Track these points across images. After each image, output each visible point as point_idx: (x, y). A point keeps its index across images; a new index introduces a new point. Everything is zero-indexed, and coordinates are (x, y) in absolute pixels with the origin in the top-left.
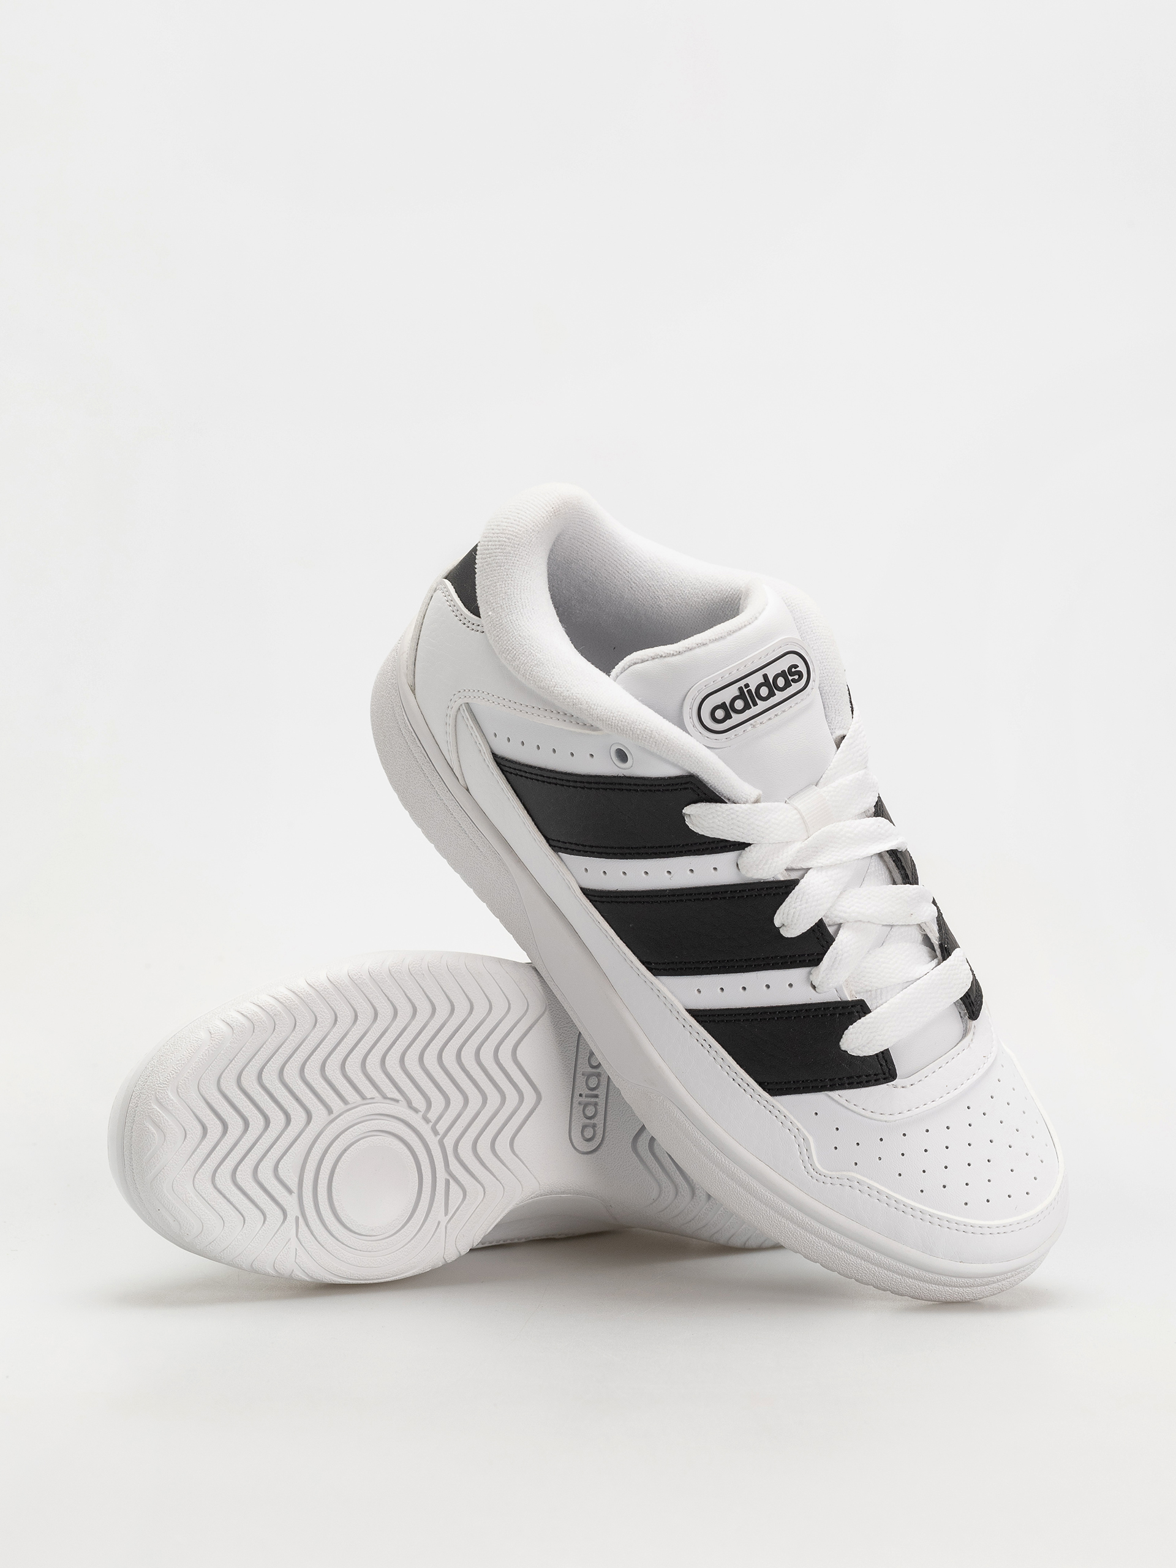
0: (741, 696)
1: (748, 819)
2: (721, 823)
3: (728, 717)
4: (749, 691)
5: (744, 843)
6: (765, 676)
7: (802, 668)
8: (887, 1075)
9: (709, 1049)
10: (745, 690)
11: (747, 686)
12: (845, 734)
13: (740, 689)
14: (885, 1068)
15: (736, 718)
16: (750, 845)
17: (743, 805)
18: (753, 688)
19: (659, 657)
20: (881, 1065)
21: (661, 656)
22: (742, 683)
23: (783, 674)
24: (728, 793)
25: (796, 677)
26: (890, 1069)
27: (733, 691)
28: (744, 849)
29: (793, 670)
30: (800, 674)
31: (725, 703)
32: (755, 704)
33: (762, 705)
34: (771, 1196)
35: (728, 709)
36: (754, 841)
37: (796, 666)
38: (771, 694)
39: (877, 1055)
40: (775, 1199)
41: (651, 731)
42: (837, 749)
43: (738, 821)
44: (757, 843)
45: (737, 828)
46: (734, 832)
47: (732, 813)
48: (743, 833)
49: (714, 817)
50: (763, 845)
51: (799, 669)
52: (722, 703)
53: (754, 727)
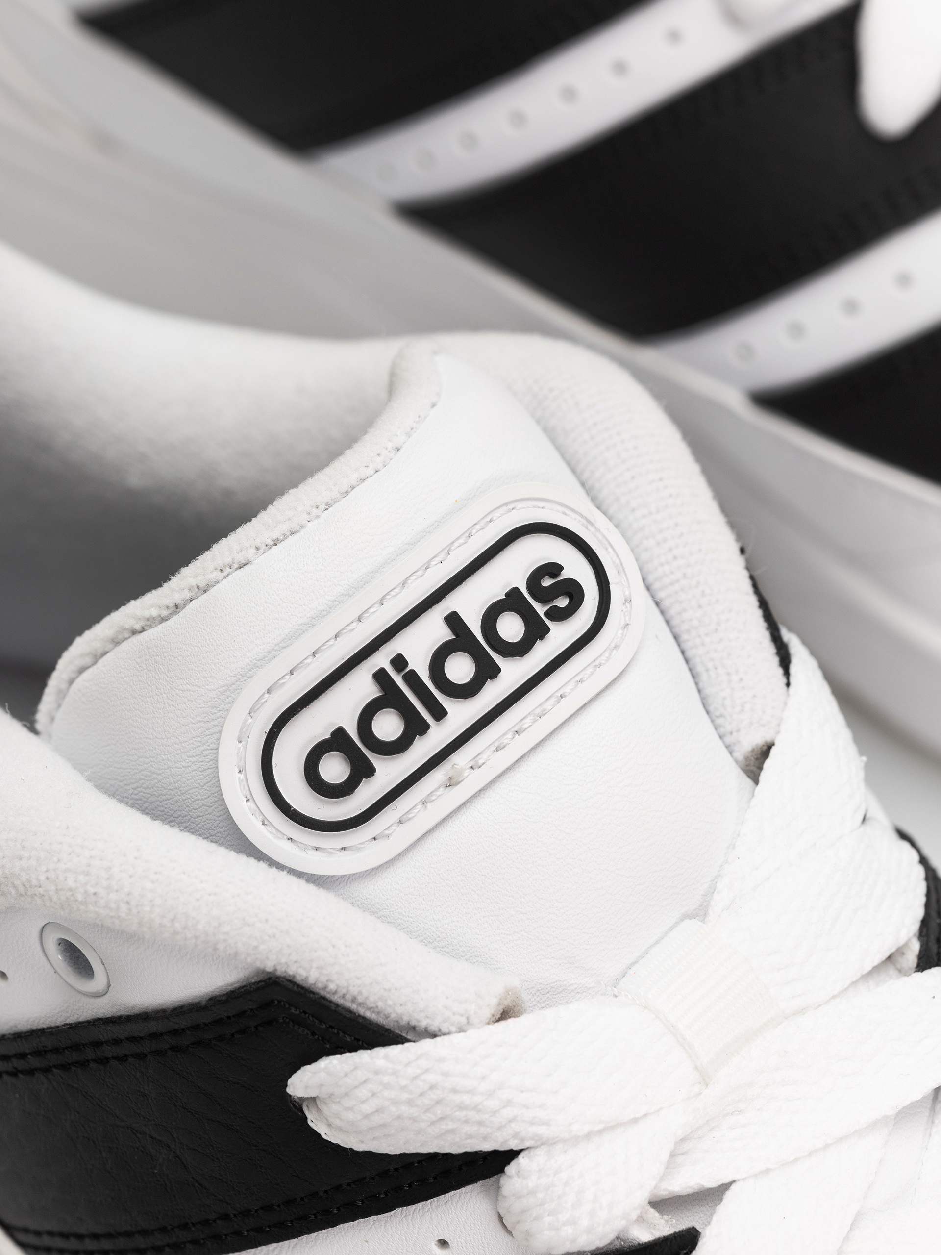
0: (388, 697)
1: (483, 1078)
2: (404, 1108)
3: (361, 771)
4: (412, 679)
5: (495, 1153)
6: (454, 620)
7: (577, 571)
10: (398, 680)
11: (399, 662)
12: (769, 739)
13: (381, 677)
15: (388, 770)
16: (511, 1155)
17: (457, 1038)
18: (420, 666)
19: (127, 635)
21: (134, 632)
23: (512, 601)
24: (399, 1010)
25: (562, 602)
27: (359, 689)
28: (502, 1171)
29: (547, 582)
30: (574, 591)
31: (340, 729)
32: (439, 713)
33: (462, 713)
35: (359, 750)
36: (523, 1140)
37: (553, 569)
38: (486, 672)
41: (109, 869)
42: (749, 782)
43: (454, 1091)
44: (536, 1145)
45: (457, 1113)
46: (451, 1126)
47: (427, 1071)
48: (480, 1123)
49: (374, 1094)
50: (555, 1143)
51: (565, 575)
52: (333, 734)
53: (451, 783)
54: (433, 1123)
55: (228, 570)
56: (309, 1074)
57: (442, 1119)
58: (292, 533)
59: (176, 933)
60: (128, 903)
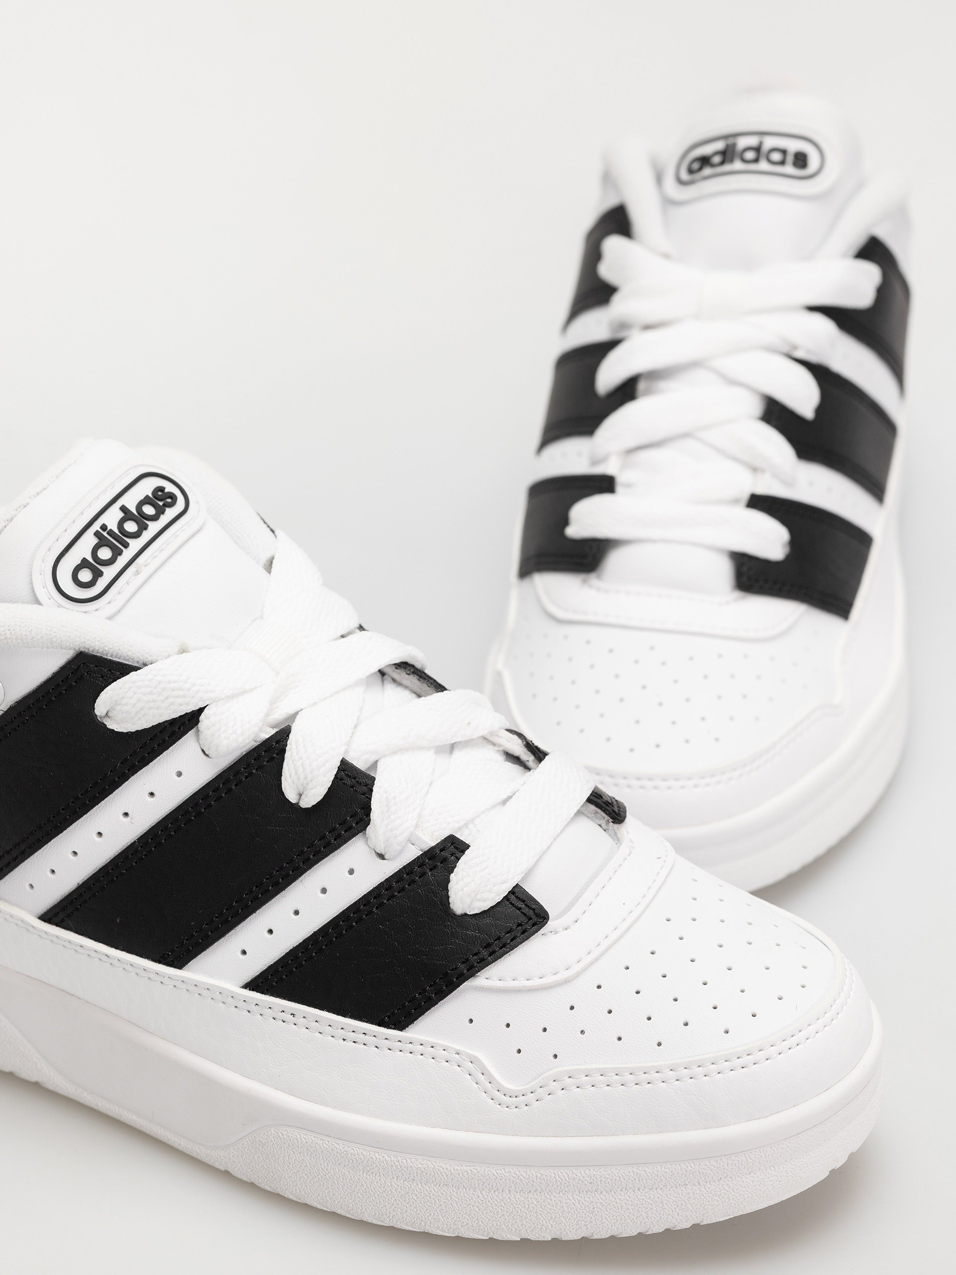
0: (102, 542)
3: (97, 574)
4: (111, 533)
5: (194, 712)
6: (123, 509)
7: (170, 488)
8: (535, 919)
9: (294, 1020)
10: (105, 534)
11: (104, 527)
12: (272, 555)
13: (97, 534)
14: (526, 910)
15: (109, 573)
16: (201, 710)
18: (114, 528)
20: (519, 909)
22: (96, 527)
23: (146, 501)
25: (169, 501)
26: (534, 910)
27: (89, 540)
28: (198, 722)
29: (160, 494)
30: (173, 497)
31: (84, 558)
32: (126, 546)
33: (135, 545)
34: (471, 1168)
35: (94, 566)
36: (204, 701)
37: (161, 489)
38: (143, 528)
39: (506, 898)
40: (478, 1168)
42: (268, 574)
43: (170, 682)
44: (211, 702)
45: (173, 693)
46: (172, 700)
47: (156, 676)
48: (184, 696)
49: (135, 693)
50: (218, 701)
51: (166, 491)
52: (82, 561)
53: (138, 573)
54: (163, 701)
55: (19, 509)
56: (104, 695)
57: (167, 698)
58: (44, 489)
59: (33, 638)
60: (9, 630)
